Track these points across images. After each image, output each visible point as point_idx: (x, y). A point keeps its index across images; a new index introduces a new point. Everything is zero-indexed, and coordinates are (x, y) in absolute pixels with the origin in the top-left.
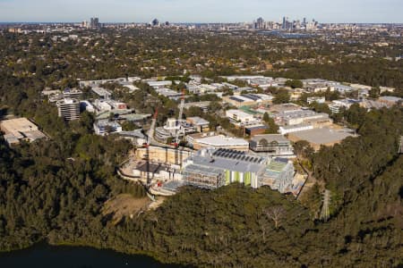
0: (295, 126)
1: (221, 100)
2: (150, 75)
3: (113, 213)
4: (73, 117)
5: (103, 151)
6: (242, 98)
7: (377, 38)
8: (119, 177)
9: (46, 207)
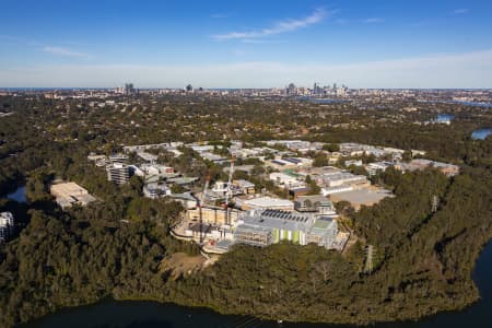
0: (336, 187)
1: (263, 163)
2: (192, 140)
3: (171, 271)
4: (123, 181)
5: (154, 214)
6: (283, 162)
7: (405, 104)
8: (172, 237)
9: (108, 265)
